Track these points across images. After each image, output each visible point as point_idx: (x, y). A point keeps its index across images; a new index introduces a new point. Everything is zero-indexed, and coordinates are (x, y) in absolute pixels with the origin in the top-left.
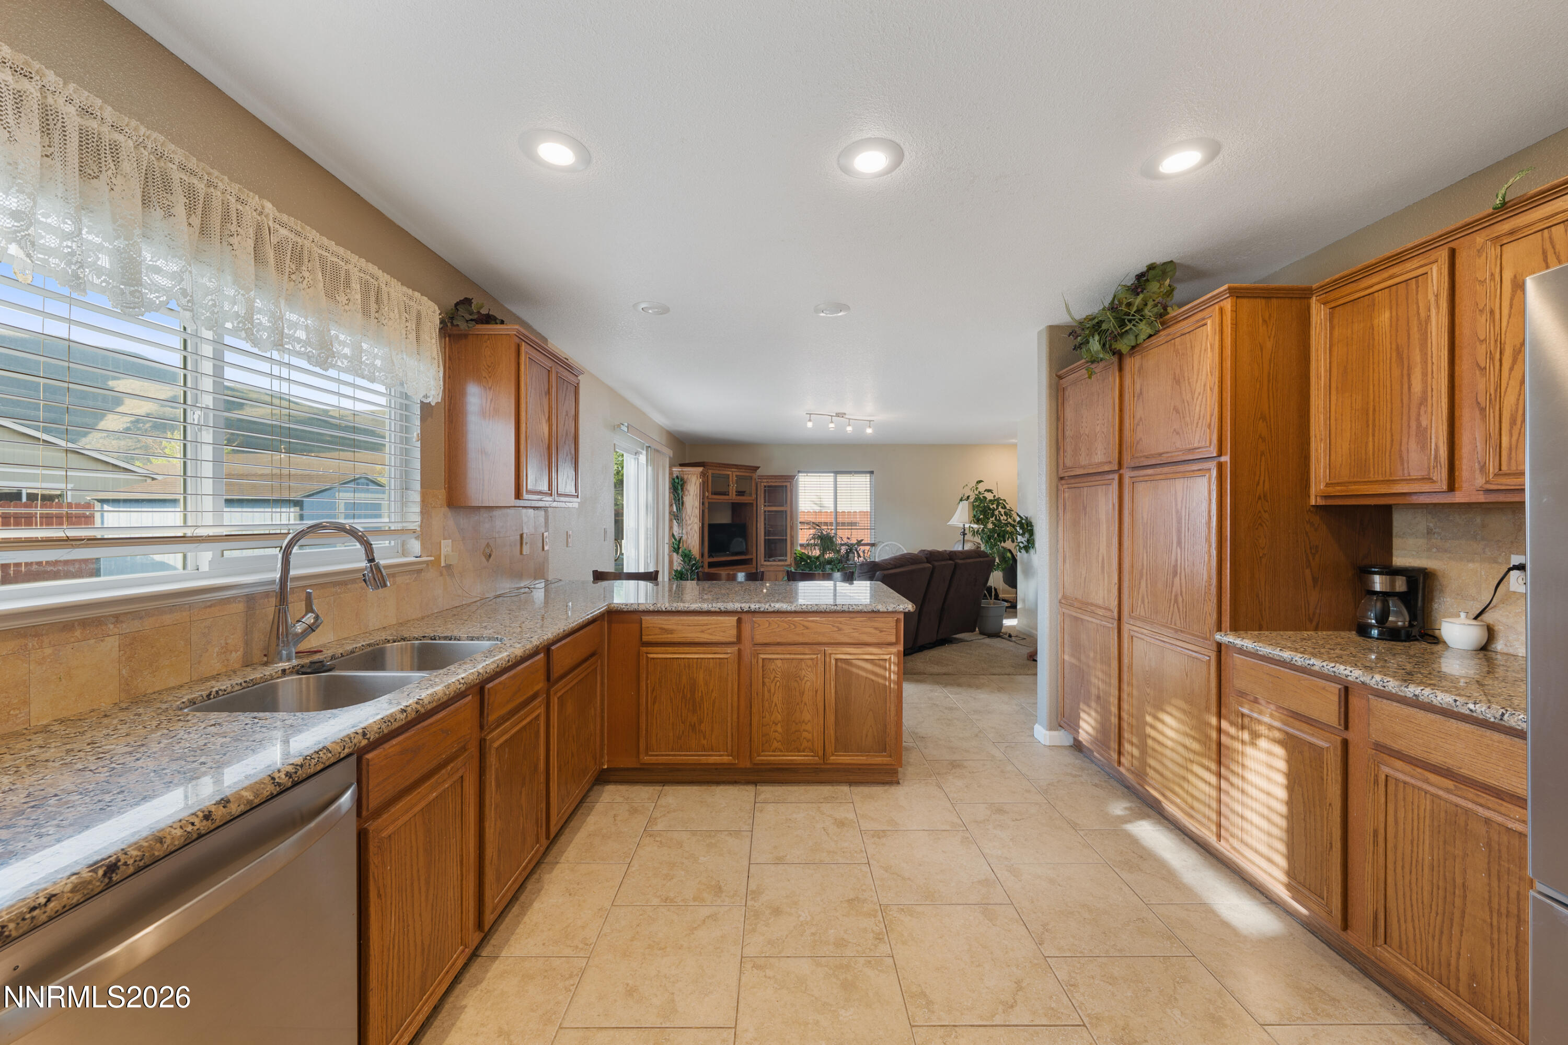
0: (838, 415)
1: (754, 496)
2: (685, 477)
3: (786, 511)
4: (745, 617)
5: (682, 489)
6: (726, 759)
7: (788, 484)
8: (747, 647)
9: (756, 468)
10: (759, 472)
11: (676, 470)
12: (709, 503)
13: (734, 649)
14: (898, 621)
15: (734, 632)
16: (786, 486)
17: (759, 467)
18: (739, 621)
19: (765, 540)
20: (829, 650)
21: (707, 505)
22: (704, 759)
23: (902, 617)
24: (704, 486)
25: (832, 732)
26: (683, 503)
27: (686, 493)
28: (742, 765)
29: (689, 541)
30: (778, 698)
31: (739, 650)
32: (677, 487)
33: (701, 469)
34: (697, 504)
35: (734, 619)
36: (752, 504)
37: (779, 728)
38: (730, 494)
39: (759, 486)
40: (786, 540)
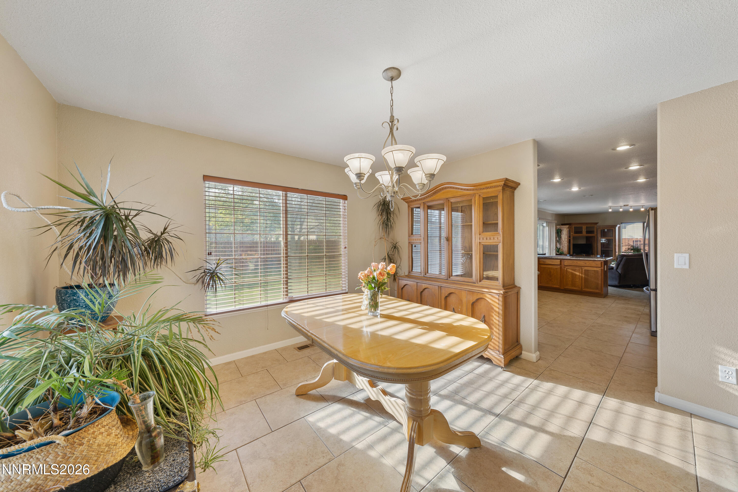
0: (624, 206)
1: (595, 233)
2: (562, 229)
3: (612, 239)
4: (562, 260)
5: (561, 233)
6: (557, 287)
7: (613, 229)
8: (563, 266)
9: (597, 223)
10: (598, 225)
11: (558, 227)
12: (573, 237)
13: (560, 266)
14: (601, 263)
15: (559, 263)
16: (612, 230)
17: (598, 223)
18: (561, 261)
19: (601, 250)
20: (583, 267)
21: (572, 237)
22: (553, 286)
23: (603, 262)
24: (569, 232)
25: (584, 284)
26: (561, 237)
27: (562, 234)
28: (561, 288)
29: (563, 249)
30: (570, 276)
31: (561, 267)
32: (559, 233)
33: (568, 226)
34: (566, 237)
35: (559, 260)
36: (594, 237)
37: (570, 282)
38: (583, 233)
39: (598, 230)
40: (612, 250)
